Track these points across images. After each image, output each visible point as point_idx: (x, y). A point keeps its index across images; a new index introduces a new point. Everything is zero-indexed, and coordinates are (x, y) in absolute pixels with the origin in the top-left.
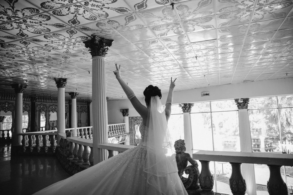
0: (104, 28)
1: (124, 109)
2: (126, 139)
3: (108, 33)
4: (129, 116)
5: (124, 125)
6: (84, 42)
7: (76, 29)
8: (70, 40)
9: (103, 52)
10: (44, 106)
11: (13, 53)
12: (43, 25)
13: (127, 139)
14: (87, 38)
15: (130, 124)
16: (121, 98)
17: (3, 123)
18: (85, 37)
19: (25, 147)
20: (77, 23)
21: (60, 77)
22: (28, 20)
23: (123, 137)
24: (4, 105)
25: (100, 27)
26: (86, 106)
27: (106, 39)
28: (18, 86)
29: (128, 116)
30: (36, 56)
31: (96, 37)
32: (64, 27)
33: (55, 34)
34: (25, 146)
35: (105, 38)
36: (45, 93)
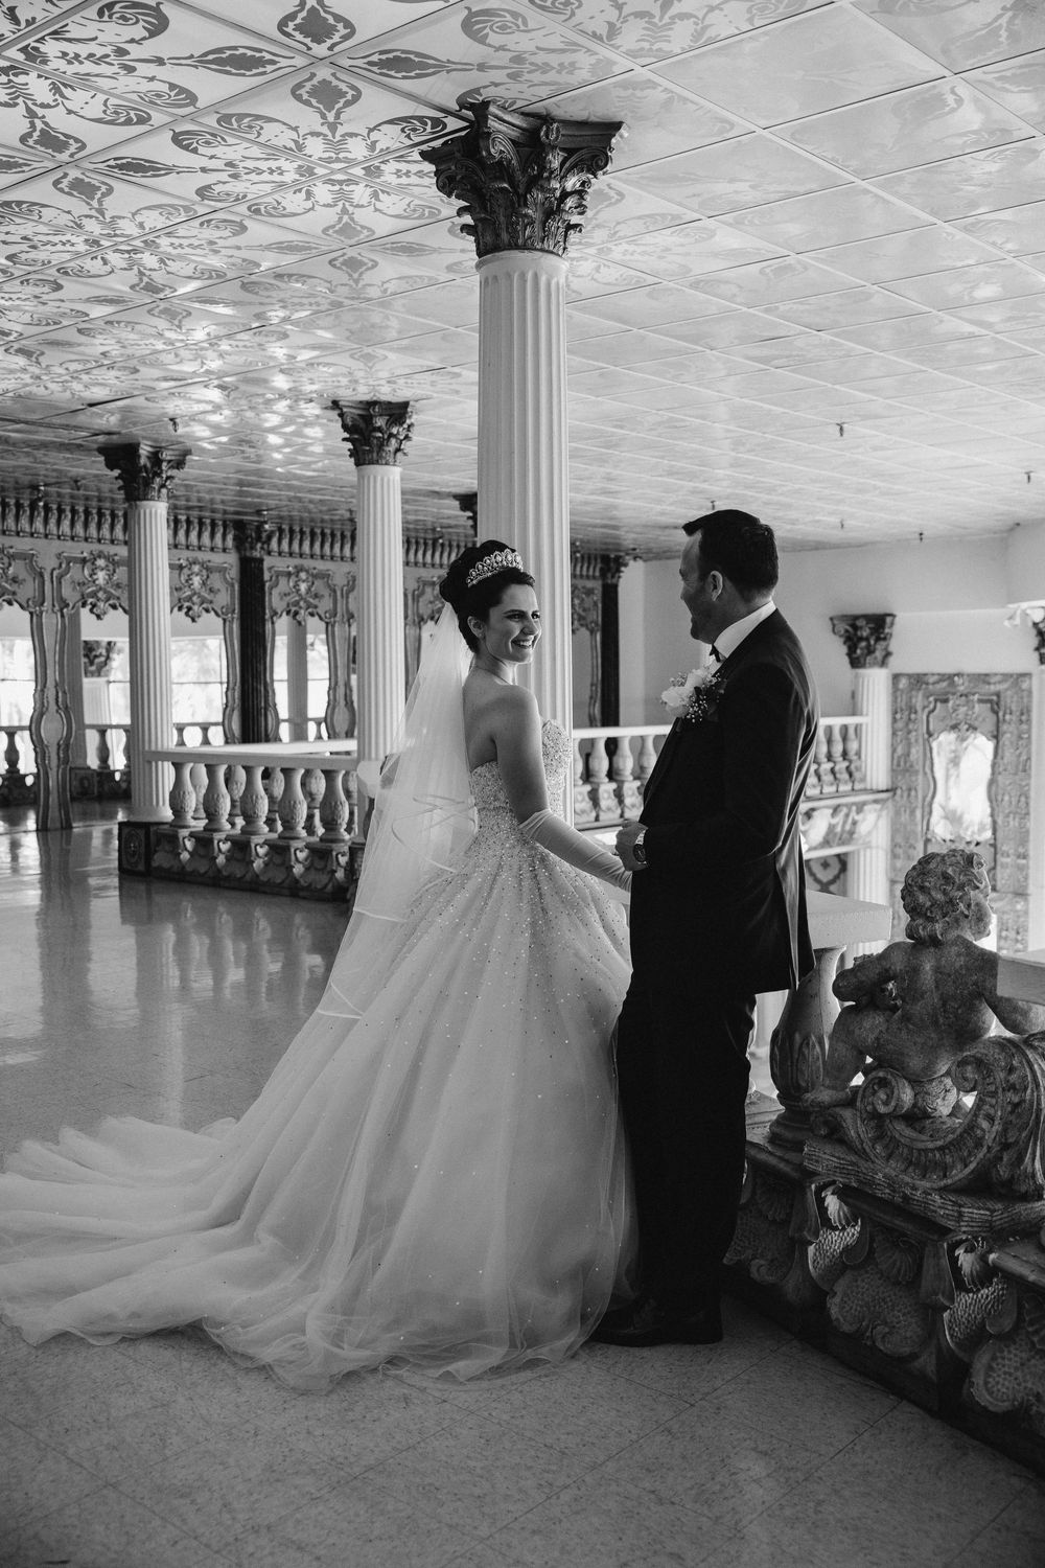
0: (521, 42)
1: (856, 618)
2: (863, 828)
3: (564, 78)
4: (898, 663)
5: (851, 732)
6: (425, 155)
7: (348, 70)
8: (337, 146)
9: (544, 224)
10: (319, 585)
11: (41, 255)
12: (143, 69)
13: (870, 833)
14: (436, 122)
15: (900, 725)
16: (836, 535)
17: (109, 682)
18: (421, 119)
19: (184, 833)
20: (334, 29)
21: (363, 393)
22: (51, 48)
23: (839, 819)
24: (86, 572)
25: (494, 39)
26: (590, 584)
27: (566, 123)
28: (139, 456)
29: (883, 663)
30: (173, 266)
31: (493, 109)
32: (269, 68)
33: (230, 120)
34: (189, 827)
35: (558, 113)
36: (311, 501)
